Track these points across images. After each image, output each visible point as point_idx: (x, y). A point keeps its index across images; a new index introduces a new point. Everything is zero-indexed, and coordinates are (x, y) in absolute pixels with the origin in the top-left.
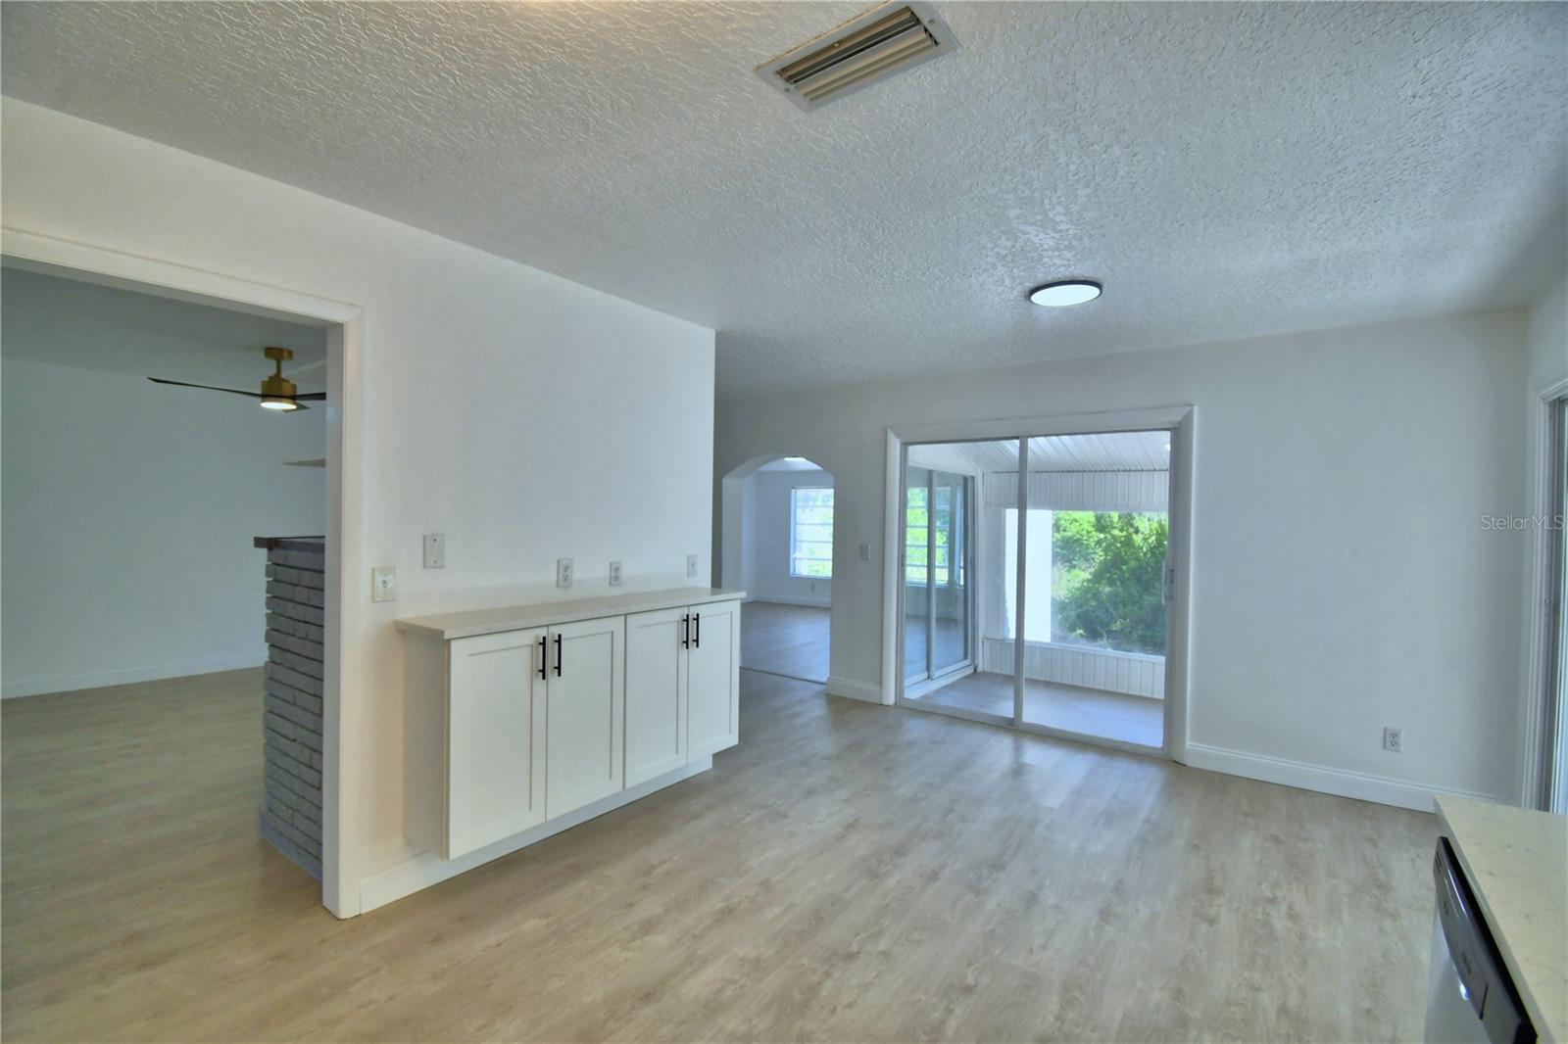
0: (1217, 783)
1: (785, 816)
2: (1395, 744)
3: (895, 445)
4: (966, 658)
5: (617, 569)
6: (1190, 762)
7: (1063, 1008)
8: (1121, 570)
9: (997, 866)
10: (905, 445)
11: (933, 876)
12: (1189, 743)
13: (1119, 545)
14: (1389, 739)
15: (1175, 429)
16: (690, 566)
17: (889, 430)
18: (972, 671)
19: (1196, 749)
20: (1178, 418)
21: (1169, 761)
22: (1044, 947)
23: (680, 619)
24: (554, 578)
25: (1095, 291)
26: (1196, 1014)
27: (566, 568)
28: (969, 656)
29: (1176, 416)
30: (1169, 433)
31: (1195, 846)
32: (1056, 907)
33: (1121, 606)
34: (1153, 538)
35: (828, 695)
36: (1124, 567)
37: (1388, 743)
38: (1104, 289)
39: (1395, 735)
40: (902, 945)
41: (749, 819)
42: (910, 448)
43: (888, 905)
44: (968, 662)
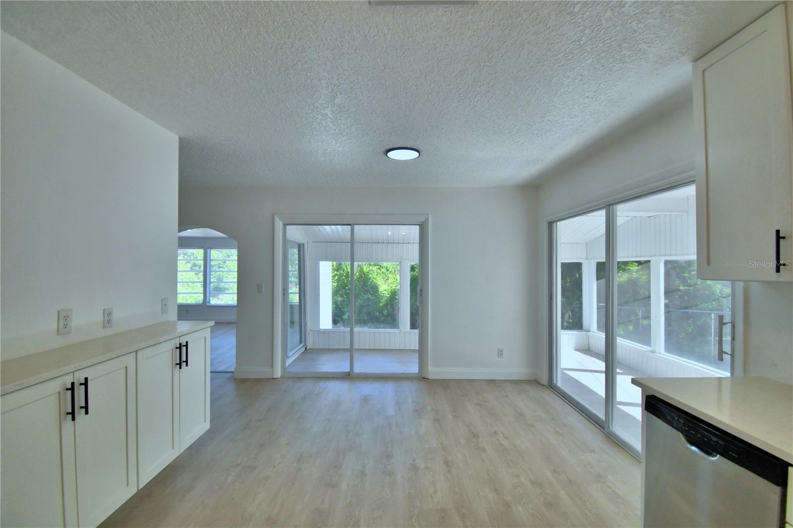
0: (445, 384)
1: (255, 468)
2: (501, 355)
3: (279, 224)
4: (301, 342)
5: (109, 314)
6: (430, 377)
7: (463, 521)
8: (346, 289)
9: (389, 456)
10: (285, 225)
11: (363, 474)
12: (430, 369)
13: (344, 277)
14: (500, 353)
15: (421, 225)
16: (164, 306)
17: (275, 216)
18: (304, 349)
19: (434, 371)
20: (423, 220)
21: (422, 378)
22: (435, 492)
23: (174, 347)
24: (55, 326)
25: (416, 154)
26: (508, 498)
27: (67, 317)
28: (303, 342)
29: (422, 219)
30: (418, 226)
31: (456, 416)
32: (427, 468)
33: (346, 307)
34: (358, 274)
35: (235, 379)
36: (347, 288)
37: (500, 355)
38: (421, 154)
39: (502, 351)
40: (373, 523)
41: (230, 478)
42: (288, 227)
43: (351, 501)
44: (302, 345)
